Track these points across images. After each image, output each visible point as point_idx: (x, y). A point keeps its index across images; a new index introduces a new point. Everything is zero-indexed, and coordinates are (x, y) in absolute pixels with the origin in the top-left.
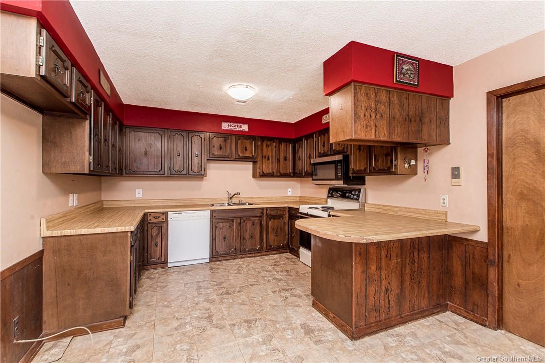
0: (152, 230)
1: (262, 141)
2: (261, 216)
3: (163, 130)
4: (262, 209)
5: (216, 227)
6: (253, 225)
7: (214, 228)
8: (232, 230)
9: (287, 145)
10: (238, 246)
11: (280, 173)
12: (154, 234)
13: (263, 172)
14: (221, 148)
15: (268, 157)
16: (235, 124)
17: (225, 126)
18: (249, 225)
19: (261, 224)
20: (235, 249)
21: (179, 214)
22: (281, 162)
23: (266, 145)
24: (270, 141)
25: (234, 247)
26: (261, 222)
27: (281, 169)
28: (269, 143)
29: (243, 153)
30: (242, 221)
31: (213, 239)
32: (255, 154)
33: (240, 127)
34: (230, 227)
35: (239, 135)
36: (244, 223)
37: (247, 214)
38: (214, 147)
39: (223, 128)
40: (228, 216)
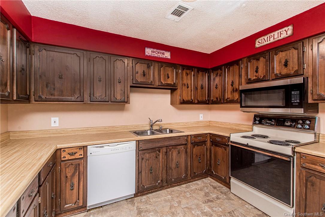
0: (67, 169)
1: (183, 69)
2: (186, 144)
3: (82, 51)
4: (187, 136)
5: (143, 159)
6: (179, 153)
7: (140, 160)
8: (159, 161)
9: (203, 74)
10: (164, 176)
11: (198, 100)
12: (69, 175)
13: (183, 100)
14: (144, 75)
15: (188, 85)
16: (158, 51)
17: (149, 52)
18: (175, 154)
19: (186, 152)
20: (162, 180)
21: (101, 147)
22: (198, 90)
23: (186, 73)
24: (189, 69)
25: (160, 179)
26: (186, 150)
27: (198, 97)
28: (188, 71)
29: (165, 80)
30: (168, 150)
31: (139, 172)
32: (176, 82)
33: (163, 54)
34: (156, 157)
35: (162, 62)
36: (170, 152)
37: (173, 143)
38: (137, 73)
39: (146, 54)
40: (154, 146)
